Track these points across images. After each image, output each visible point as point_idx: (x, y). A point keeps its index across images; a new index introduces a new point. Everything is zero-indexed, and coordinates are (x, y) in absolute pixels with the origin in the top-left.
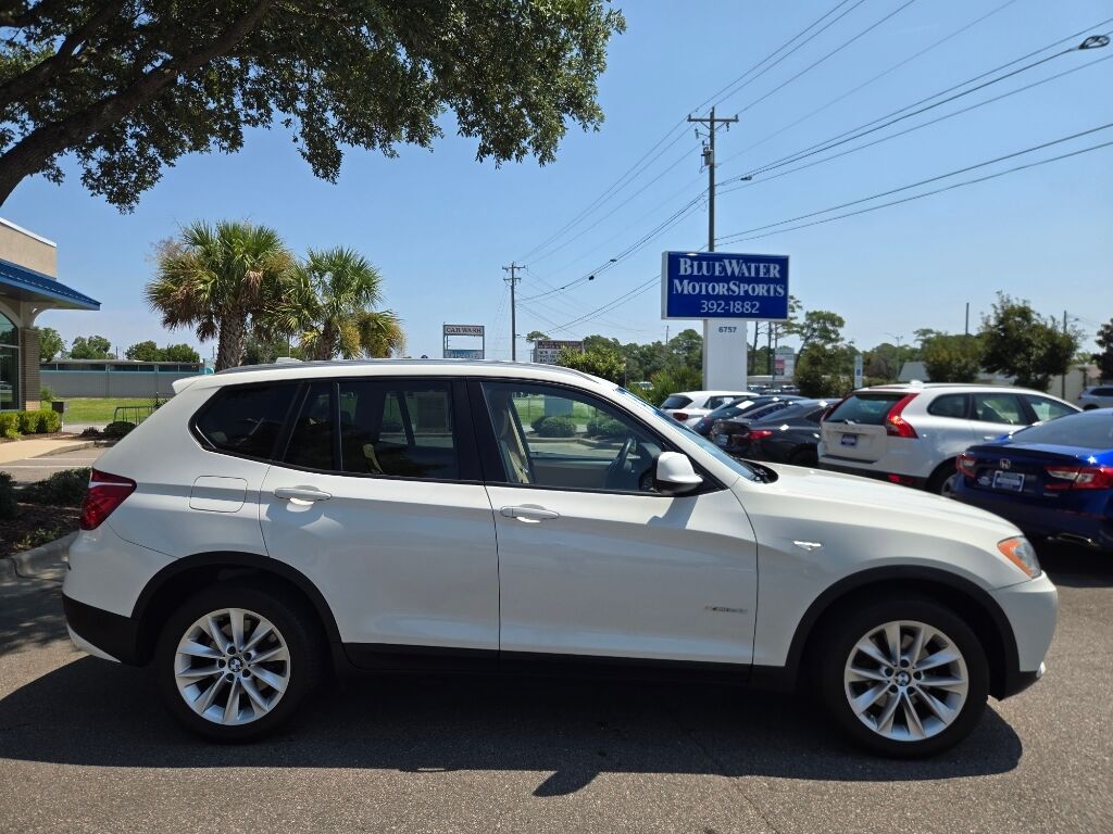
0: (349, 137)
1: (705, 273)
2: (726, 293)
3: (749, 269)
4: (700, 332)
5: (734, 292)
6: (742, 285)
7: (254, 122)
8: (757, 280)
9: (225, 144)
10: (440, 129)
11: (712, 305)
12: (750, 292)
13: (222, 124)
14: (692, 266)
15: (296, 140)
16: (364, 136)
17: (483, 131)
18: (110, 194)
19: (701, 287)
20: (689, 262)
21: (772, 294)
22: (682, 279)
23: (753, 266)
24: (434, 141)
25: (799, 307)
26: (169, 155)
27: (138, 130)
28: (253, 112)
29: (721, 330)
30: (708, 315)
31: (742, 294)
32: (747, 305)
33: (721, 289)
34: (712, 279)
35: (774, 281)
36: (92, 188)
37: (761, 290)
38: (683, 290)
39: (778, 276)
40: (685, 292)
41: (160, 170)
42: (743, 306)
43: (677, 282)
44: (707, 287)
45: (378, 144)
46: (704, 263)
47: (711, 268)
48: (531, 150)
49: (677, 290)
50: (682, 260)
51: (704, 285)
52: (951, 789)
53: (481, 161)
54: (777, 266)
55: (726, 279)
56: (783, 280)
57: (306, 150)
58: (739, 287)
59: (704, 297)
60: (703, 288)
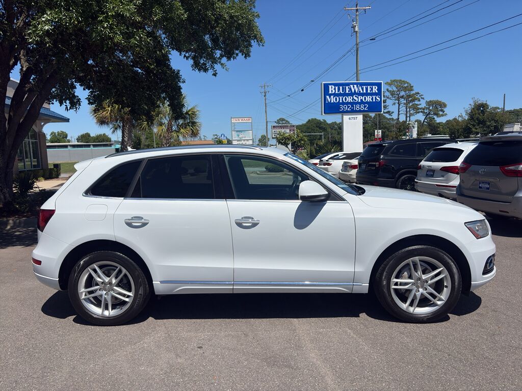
1: (341, 92)
2: (352, 101)
3: (363, 91)
5: (356, 100)
8: (367, 94)
11: (345, 107)
12: (364, 100)
14: (335, 89)
19: (339, 99)
20: (333, 87)
21: (374, 101)
22: (330, 95)
23: (364, 87)
29: (350, 119)
30: (344, 112)
31: (359, 101)
32: (362, 106)
33: (349, 99)
34: (345, 94)
35: (375, 94)
37: (369, 99)
39: (377, 92)
40: (332, 102)
42: (360, 107)
43: (328, 97)
46: (341, 87)
47: (344, 89)
49: (328, 101)
50: (330, 86)
51: (341, 98)
55: (351, 94)
56: (379, 93)
58: (358, 98)
59: (341, 104)
60: (341, 99)
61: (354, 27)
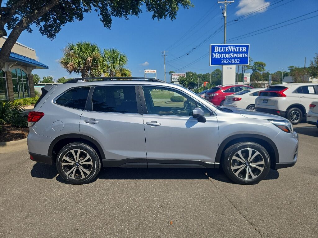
0: (115, 14)
1: (223, 51)
2: (229, 57)
3: (236, 49)
4: (221, 70)
5: (232, 56)
6: (234, 54)
7: (86, 11)
8: (239, 52)
9: (78, 18)
10: (141, 10)
11: (225, 61)
12: (237, 56)
13: (77, 12)
15: (99, 16)
16: (119, 14)
17: (154, 10)
18: (48, 35)
20: (218, 48)
21: (244, 57)
22: (215, 53)
23: (238, 48)
24: (140, 14)
25: (252, 60)
26: (62, 23)
27: (53, 16)
28: (86, 8)
29: (227, 68)
30: (224, 64)
31: (234, 57)
32: (236, 60)
34: (225, 53)
35: (244, 52)
36: (42, 33)
37: (240, 56)
38: (216, 57)
39: (246, 51)
41: (61, 27)
42: (234, 61)
44: (223, 55)
45: (123, 16)
46: (223, 48)
47: (225, 49)
48: (168, 15)
49: (214, 57)
50: (216, 47)
52: (295, 203)
53: (154, 19)
54: (246, 48)
55: (229, 52)
57: (102, 19)
58: (233, 55)
59: (222, 58)
60: (222, 56)
61: (223, 14)
